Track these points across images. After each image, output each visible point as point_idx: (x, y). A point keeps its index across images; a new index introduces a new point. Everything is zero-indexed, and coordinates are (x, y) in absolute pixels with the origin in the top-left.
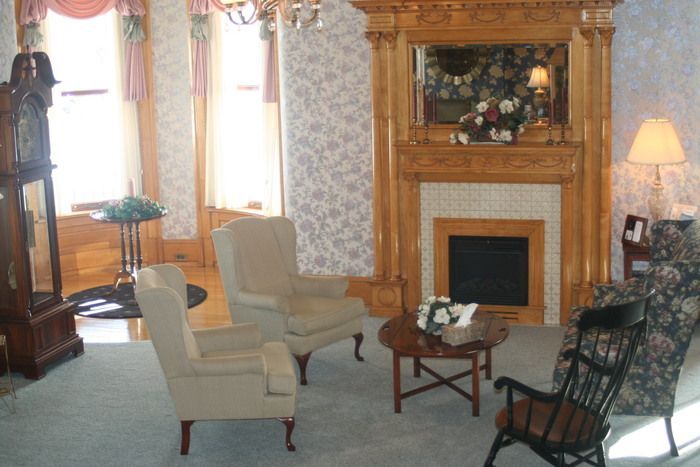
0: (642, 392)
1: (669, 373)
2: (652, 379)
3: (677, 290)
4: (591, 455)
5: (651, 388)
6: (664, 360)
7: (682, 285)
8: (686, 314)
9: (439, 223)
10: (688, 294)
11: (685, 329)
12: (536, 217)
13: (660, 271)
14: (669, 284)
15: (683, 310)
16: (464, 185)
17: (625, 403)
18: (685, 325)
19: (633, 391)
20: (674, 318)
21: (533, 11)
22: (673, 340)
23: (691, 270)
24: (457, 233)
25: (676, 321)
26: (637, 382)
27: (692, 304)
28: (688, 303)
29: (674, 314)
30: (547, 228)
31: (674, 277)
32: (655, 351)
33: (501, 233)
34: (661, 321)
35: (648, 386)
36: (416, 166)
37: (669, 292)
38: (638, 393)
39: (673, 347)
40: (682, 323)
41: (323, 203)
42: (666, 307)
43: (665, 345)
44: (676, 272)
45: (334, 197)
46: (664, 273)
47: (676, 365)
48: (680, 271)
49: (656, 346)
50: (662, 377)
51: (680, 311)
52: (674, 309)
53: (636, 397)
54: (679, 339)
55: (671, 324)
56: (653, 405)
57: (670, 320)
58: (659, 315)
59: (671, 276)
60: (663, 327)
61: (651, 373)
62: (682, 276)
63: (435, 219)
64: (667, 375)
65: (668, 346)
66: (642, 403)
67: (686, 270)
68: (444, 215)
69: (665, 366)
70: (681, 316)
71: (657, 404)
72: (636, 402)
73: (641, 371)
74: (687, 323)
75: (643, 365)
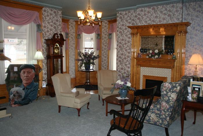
0: (159, 119)
1: (167, 114)
2: (162, 115)
3: (170, 90)
4: (138, 134)
5: (162, 118)
6: (165, 110)
7: (171, 89)
8: (172, 98)
9: (144, 76)
10: (173, 92)
11: (172, 102)
12: (165, 76)
13: (165, 84)
14: (167, 88)
15: (171, 96)
16: (150, 68)
17: (154, 121)
18: (172, 101)
19: (156, 118)
20: (168, 98)
21: (167, 28)
22: (168, 105)
23: (174, 85)
24: (148, 79)
25: (169, 99)
26: (158, 115)
27: (174, 95)
28: (173, 95)
29: (168, 97)
30: (168, 79)
31: (169, 86)
32: (163, 107)
33: (157, 80)
34: (165, 99)
35: (161, 117)
36: (139, 63)
37: (168, 91)
38: (158, 119)
39: (168, 107)
40: (171, 100)
41: (123, 70)
42: (166, 95)
43: (166, 106)
44: (170, 85)
45: (125, 69)
46: (166, 85)
47: (169, 112)
48: (171, 85)
49: (163, 106)
50: (165, 115)
51: (170, 97)
52: (169, 96)
53: (158, 120)
54: (170, 105)
55: (168, 100)
56: (162, 123)
57: (167, 99)
58: (164, 97)
59: (168, 86)
60: (165, 101)
61: (162, 113)
62: (171, 86)
63: (143, 75)
64: (166, 115)
65: (167, 106)
66: (159, 122)
67: (173, 85)
68: (145, 75)
69: (166, 112)
70: (171, 98)
71: (163, 123)
72: (157, 121)
73: (159, 112)
74: (172, 100)
75: (160, 111)
